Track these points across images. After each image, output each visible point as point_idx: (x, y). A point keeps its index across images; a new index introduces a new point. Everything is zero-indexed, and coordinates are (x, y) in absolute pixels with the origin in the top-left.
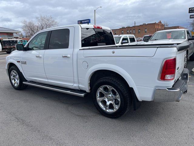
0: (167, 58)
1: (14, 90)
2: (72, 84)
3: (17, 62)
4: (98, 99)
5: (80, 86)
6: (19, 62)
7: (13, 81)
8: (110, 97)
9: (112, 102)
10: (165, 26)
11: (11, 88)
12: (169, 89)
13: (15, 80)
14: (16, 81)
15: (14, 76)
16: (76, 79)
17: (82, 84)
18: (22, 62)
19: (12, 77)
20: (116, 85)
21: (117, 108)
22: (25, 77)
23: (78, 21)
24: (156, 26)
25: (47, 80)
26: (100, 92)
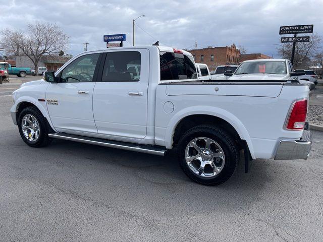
0: (297, 100)
1: (27, 147)
2: (143, 137)
3: (37, 101)
4: (188, 158)
5: (156, 138)
6: (44, 100)
7: (26, 133)
8: (206, 154)
9: (210, 163)
10: (241, 52)
11: (21, 145)
12: (297, 141)
13: (29, 132)
14: (32, 132)
15: (28, 124)
16: (151, 128)
17: (159, 136)
18: (48, 101)
19: (24, 126)
20: (220, 136)
21: (219, 170)
22: (52, 126)
23: (104, 36)
24: (228, 52)
25: (96, 131)
26: (190, 148)
